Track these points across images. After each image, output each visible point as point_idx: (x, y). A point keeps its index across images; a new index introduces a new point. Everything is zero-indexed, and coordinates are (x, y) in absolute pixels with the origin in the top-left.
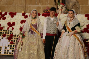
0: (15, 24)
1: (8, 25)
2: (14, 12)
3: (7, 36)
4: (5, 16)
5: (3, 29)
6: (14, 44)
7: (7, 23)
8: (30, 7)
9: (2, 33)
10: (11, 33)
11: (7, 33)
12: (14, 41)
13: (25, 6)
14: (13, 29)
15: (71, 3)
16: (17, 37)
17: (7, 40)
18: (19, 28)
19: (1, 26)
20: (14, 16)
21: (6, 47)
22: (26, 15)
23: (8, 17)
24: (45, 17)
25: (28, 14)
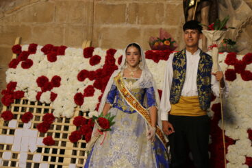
0: (61, 82)
1: (39, 86)
2: (59, 45)
3: (35, 120)
4: (30, 57)
5: (24, 98)
6: (57, 145)
7: (36, 78)
8: (105, 29)
9: (20, 108)
10: (46, 110)
11: (35, 110)
12: (58, 135)
13: (93, 27)
14: (53, 97)
15: (236, 19)
16: (66, 122)
17: (36, 131)
18: (74, 95)
19: (17, 89)
20: (58, 57)
21: (32, 153)
22: (94, 54)
23: (38, 59)
24: (155, 61)
25: (101, 52)
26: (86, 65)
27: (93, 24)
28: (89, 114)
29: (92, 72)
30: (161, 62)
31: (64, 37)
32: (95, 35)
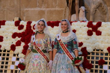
0: (4, 39)
2: (2, 20)
6: (2, 72)
8: (27, 11)
13: (20, 10)
15: (93, 4)
16: (6, 60)
18: (10, 46)
20: (2, 26)
22: (20, 24)
24: (52, 27)
25: (24, 23)
26: (16, 30)
27: (20, 8)
28: (19, 55)
29: (20, 33)
30: (55, 27)
31: (5, 16)
32: (22, 14)
